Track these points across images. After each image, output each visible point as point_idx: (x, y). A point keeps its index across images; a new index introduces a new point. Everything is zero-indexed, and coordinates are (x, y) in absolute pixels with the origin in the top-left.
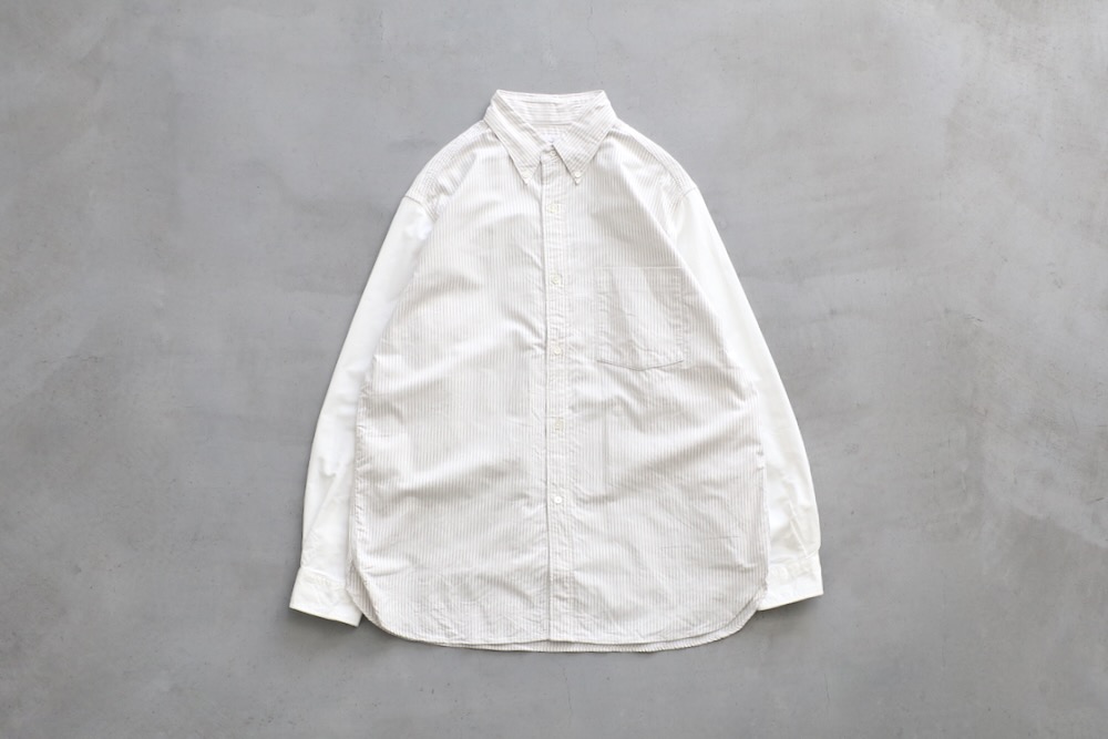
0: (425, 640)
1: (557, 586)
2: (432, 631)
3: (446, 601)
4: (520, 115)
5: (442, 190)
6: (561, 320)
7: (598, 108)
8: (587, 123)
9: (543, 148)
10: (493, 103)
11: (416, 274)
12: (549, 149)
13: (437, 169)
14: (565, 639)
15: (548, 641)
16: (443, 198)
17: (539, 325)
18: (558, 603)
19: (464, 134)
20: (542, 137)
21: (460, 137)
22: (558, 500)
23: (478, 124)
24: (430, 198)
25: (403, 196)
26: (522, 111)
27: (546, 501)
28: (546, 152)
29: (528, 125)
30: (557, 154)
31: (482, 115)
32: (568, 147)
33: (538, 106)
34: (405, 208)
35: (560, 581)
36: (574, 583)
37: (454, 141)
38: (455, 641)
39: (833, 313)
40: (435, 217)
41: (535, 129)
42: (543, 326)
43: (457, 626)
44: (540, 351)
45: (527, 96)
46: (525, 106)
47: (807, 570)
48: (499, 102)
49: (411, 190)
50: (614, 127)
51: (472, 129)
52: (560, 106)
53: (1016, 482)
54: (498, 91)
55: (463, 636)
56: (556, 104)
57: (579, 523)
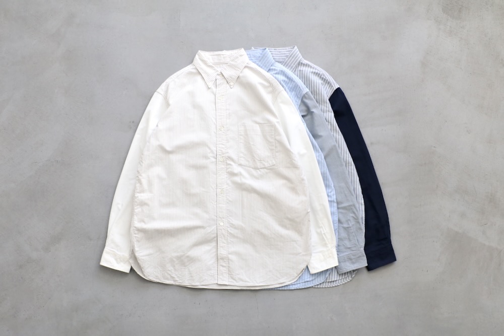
0: (164, 283)
1: (221, 261)
2: (167, 279)
3: (174, 266)
6: (223, 146)
7: (241, 56)
8: (236, 62)
9: (217, 73)
10: (197, 56)
12: (219, 73)
14: (224, 284)
15: (217, 284)
17: (214, 149)
18: (222, 268)
20: (217, 69)
22: (222, 224)
23: (190, 65)
25: (156, 91)
26: (209, 59)
27: (217, 224)
28: (218, 74)
29: (211, 64)
30: (223, 75)
31: (192, 62)
32: (228, 73)
33: (215, 57)
34: (155, 96)
35: (222, 259)
36: (228, 259)
38: (177, 283)
41: (214, 66)
42: (215, 149)
43: (179, 277)
44: (214, 160)
45: (212, 53)
46: (210, 57)
47: (331, 255)
48: (200, 55)
49: (158, 89)
50: (247, 64)
51: (188, 67)
52: (225, 56)
53: (450, 217)
54: (199, 51)
55: (181, 281)
56: (223, 55)
57: (230, 234)
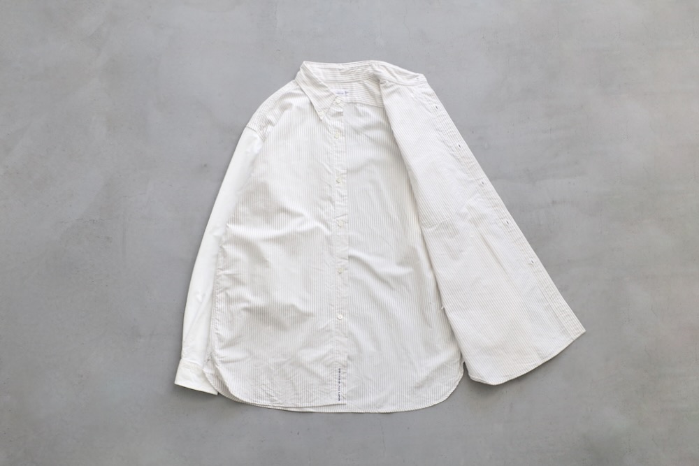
0: (257, 403)
3: (271, 379)
4: (316, 76)
5: (269, 122)
10: (301, 70)
11: (252, 175)
13: (266, 109)
16: (270, 127)
17: (329, 209)
19: (283, 88)
21: (281, 90)
23: (291, 82)
24: (261, 128)
25: (245, 127)
26: (318, 74)
31: (294, 77)
33: (328, 71)
34: (246, 134)
37: (277, 92)
38: (276, 405)
39: (554, 202)
40: (264, 138)
41: (326, 85)
42: (331, 209)
43: (277, 395)
45: (322, 65)
46: (320, 71)
48: (305, 69)
49: (250, 122)
51: (288, 85)
52: (342, 71)
54: (304, 62)
55: (281, 402)
